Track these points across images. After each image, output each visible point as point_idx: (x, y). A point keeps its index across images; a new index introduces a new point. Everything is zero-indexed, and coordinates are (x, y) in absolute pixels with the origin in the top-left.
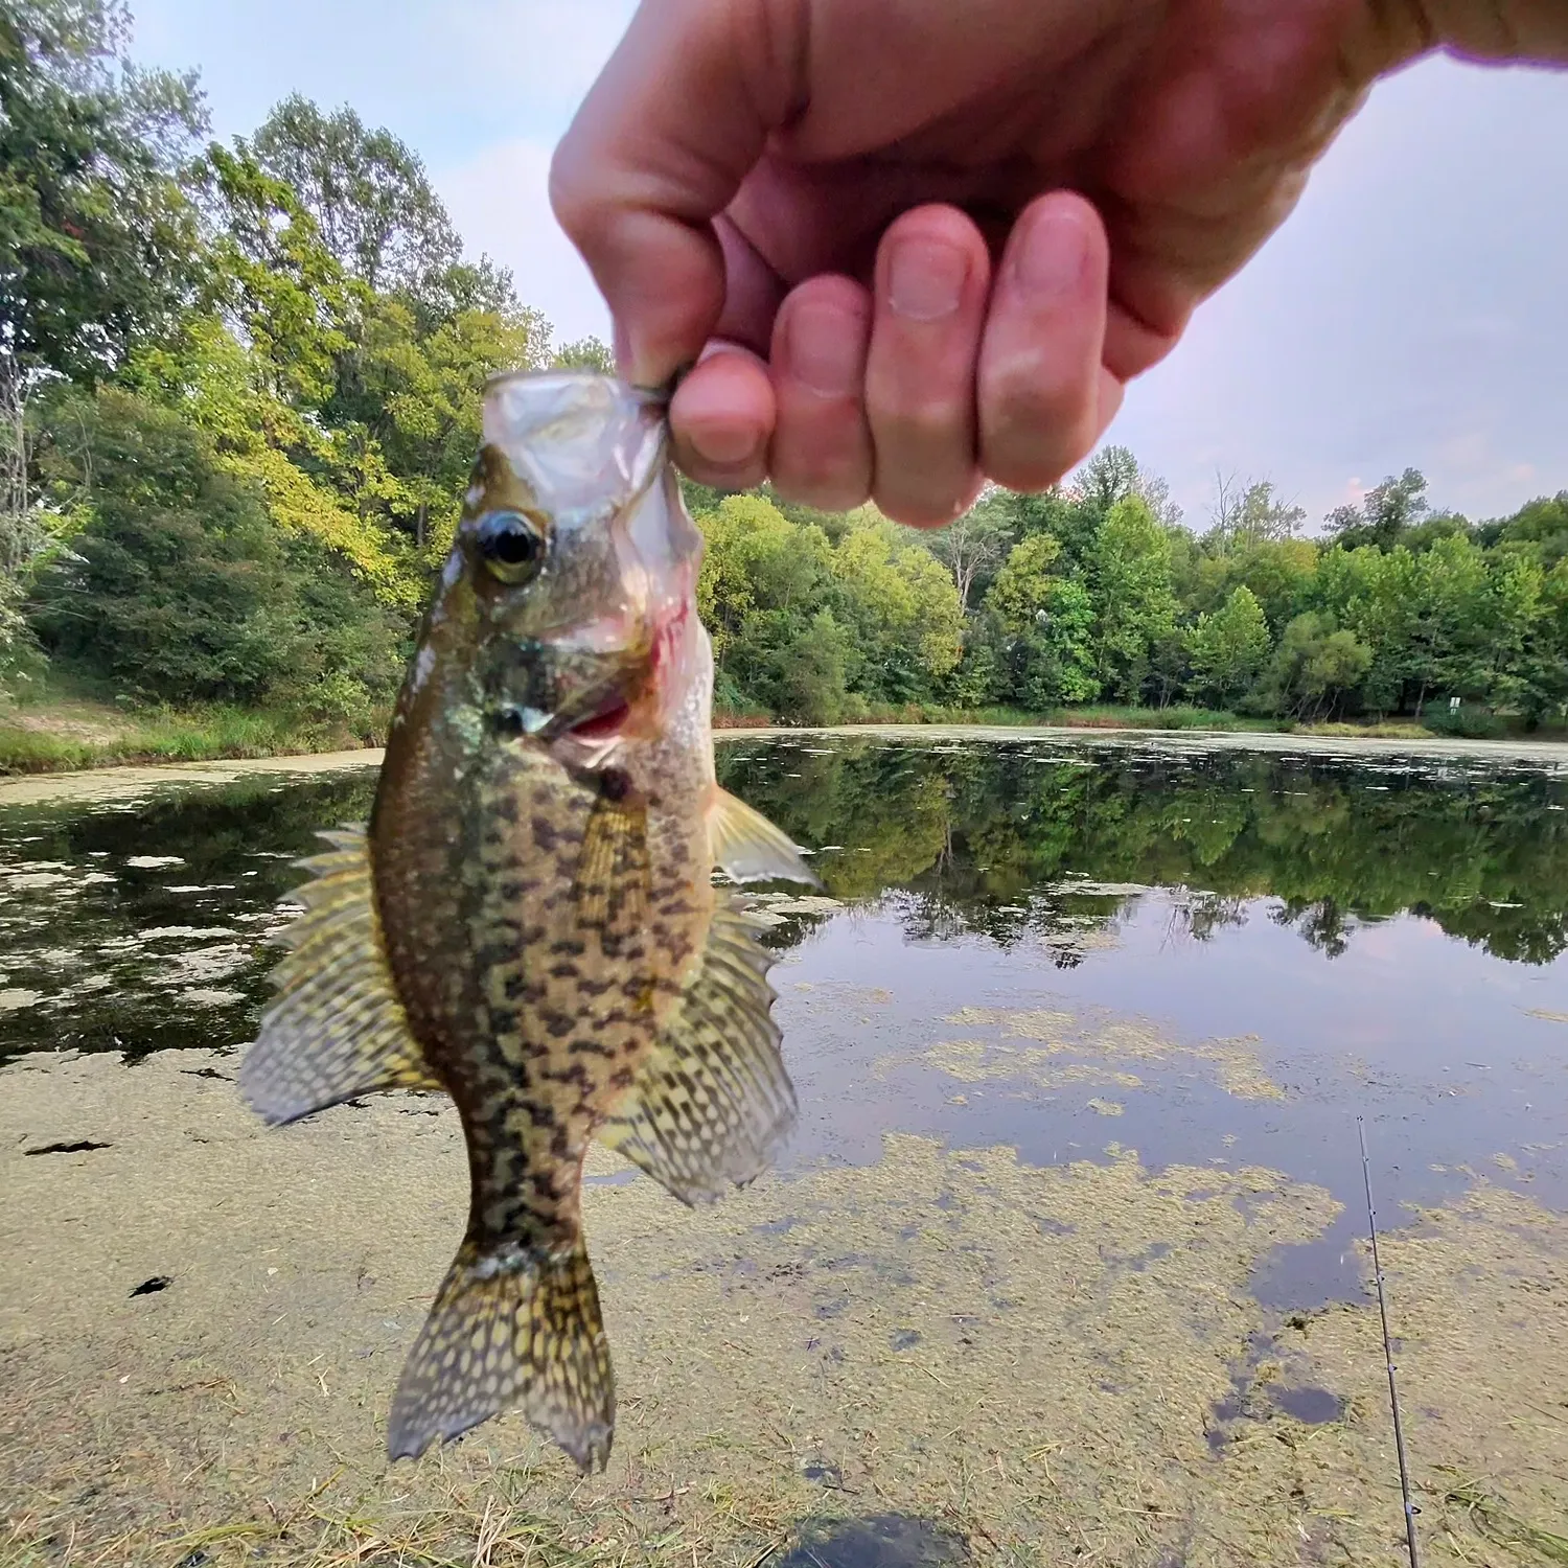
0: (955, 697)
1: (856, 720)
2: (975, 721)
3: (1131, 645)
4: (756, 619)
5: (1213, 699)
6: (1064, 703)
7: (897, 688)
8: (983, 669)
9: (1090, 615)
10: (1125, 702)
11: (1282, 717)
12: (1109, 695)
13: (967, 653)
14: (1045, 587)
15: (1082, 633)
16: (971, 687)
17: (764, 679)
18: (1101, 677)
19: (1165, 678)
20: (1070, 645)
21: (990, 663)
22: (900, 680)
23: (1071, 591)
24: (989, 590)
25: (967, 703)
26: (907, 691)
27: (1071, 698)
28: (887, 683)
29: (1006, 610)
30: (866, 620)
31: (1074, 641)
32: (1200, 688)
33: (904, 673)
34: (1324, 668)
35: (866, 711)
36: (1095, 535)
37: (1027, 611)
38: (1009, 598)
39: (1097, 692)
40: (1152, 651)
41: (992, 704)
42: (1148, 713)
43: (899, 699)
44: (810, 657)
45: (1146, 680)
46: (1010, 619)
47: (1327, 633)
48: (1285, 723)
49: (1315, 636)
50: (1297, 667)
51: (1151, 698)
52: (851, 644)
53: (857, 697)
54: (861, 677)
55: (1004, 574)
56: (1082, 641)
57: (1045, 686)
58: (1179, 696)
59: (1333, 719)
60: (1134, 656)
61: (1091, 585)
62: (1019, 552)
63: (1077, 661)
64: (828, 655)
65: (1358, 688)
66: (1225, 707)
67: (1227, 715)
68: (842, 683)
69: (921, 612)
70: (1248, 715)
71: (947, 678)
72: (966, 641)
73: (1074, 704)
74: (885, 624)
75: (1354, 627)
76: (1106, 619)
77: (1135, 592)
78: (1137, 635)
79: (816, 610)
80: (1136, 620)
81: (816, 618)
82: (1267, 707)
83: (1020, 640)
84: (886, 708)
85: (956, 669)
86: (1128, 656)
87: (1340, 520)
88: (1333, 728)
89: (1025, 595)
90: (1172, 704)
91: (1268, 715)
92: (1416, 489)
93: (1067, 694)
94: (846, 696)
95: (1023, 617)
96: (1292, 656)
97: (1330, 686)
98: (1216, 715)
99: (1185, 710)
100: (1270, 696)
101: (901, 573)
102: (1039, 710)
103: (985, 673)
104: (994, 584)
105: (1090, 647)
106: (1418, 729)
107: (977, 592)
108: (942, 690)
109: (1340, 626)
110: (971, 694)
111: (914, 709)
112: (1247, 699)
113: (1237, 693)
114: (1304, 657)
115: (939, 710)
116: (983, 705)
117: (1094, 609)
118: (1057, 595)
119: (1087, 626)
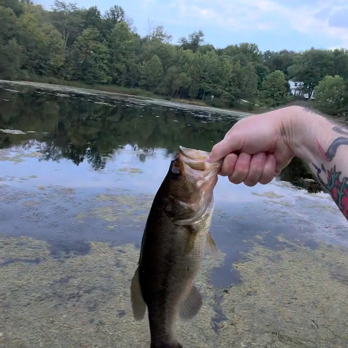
0: (62, 76)
1: (24, 80)
2: (69, 85)
3: (122, 67)
5: (147, 87)
6: (100, 83)
7: (40, 70)
8: (72, 68)
9: (109, 56)
10: (119, 85)
11: (167, 95)
12: (114, 82)
13: (66, 62)
14: (94, 45)
15: (106, 61)
16: (67, 73)
18: (112, 75)
19: (132, 79)
20: (102, 64)
21: (74, 66)
22: (41, 67)
23: (103, 47)
24: (75, 42)
25: (66, 78)
26: (44, 72)
27: (102, 81)
28: (36, 68)
29: (81, 49)
30: (29, 45)
31: (104, 64)
32: (142, 84)
33: (43, 65)
34: (178, 82)
35: (28, 77)
36: (111, 32)
37: (88, 51)
38: (82, 46)
39: (111, 81)
40: (128, 70)
41: (75, 80)
42: (126, 89)
43: (41, 74)
44: (7, 55)
45: (127, 79)
46: (82, 52)
47: (179, 73)
48: (168, 97)
49: (176, 73)
50: (171, 82)
51: (128, 85)
52: (23, 52)
53: (25, 72)
54: (26, 64)
55: (80, 38)
56: (106, 64)
57: (94, 76)
58: (136, 85)
59: (181, 98)
60: (123, 71)
61: (109, 46)
62: (86, 32)
63: (104, 69)
64: (14, 55)
65: (187, 89)
66: (150, 90)
67: (151, 93)
68: (19, 66)
69: (50, 45)
70: (157, 94)
71: (58, 69)
72: (66, 58)
73: (103, 83)
74: (36, 47)
75: (186, 72)
76: (114, 58)
77: (124, 51)
78: (124, 65)
79: (10, 38)
80: (124, 60)
81: (10, 41)
82: (162, 92)
83: (85, 60)
84: (36, 76)
85: (62, 66)
86: (121, 71)
87: (182, 40)
88: (182, 100)
89: (87, 46)
90: (134, 87)
91: (163, 94)
92: (201, 36)
94: (20, 70)
95: (86, 53)
96: (170, 78)
97: (181, 88)
98: (148, 92)
99: (138, 90)
100: (163, 89)
101: (43, 31)
102: (91, 84)
103: (73, 69)
104: (77, 40)
105: (109, 66)
106: (203, 104)
107: (70, 42)
108: (57, 73)
109: (183, 71)
110: (68, 76)
111: (47, 78)
112: (157, 88)
113: (154, 86)
114: (173, 78)
115: (56, 80)
116: (72, 80)
117: (110, 54)
118: (99, 48)
119: (108, 59)
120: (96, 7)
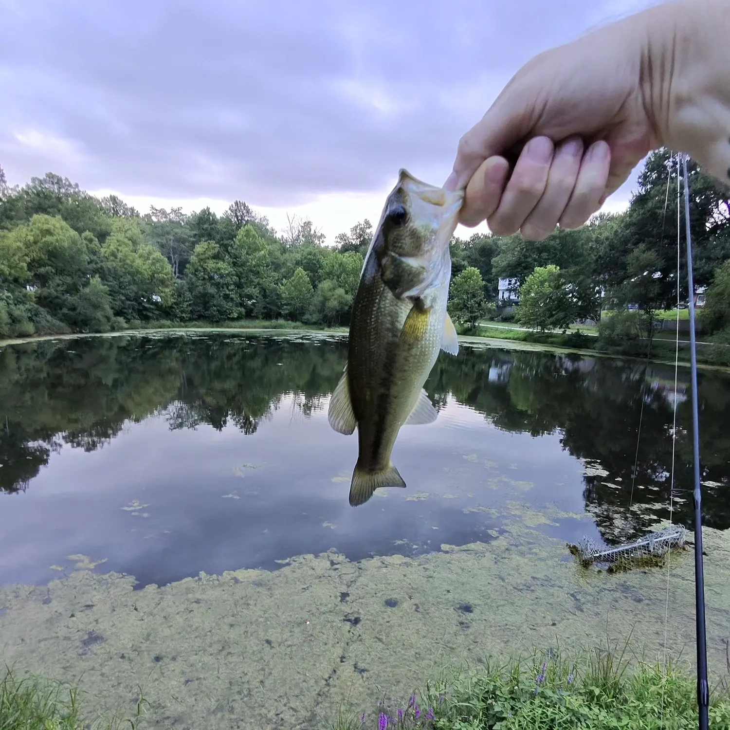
0: (176, 316)
3: (255, 292)
5: (292, 317)
6: (229, 318)
7: (145, 313)
8: (187, 303)
9: (235, 279)
10: (256, 318)
11: (320, 324)
12: (249, 315)
13: (179, 296)
14: (213, 266)
15: (233, 287)
16: (182, 312)
18: (243, 306)
19: (272, 308)
20: (228, 292)
21: (190, 300)
22: (146, 309)
23: (224, 266)
24: (188, 266)
25: (182, 319)
26: (151, 315)
27: (231, 316)
29: (196, 276)
31: (229, 291)
32: (287, 312)
34: (333, 304)
35: (125, 325)
36: (234, 242)
38: (197, 270)
39: (244, 313)
40: (265, 294)
41: (194, 319)
42: (267, 323)
43: (146, 318)
44: (90, 300)
45: (264, 308)
46: (198, 280)
47: (334, 289)
48: (321, 326)
49: (330, 290)
50: (323, 304)
51: (268, 316)
53: (121, 319)
55: (193, 258)
56: (232, 290)
57: (218, 311)
58: (278, 315)
61: (234, 265)
62: (199, 249)
63: (232, 299)
66: (298, 320)
67: (298, 324)
68: (110, 312)
69: (153, 277)
70: (307, 323)
71: (171, 307)
72: (178, 290)
73: (233, 319)
74: (134, 282)
75: (344, 287)
76: (243, 280)
77: (254, 269)
78: (258, 288)
80: (256, 281)
82: (314, 320)
84: (139, 322)
85: (175, 304)
87: (341, 239)
89: (204, 269)
90: (276, 319)
91: (315, 323)
92: (369, 228)
93: (230, 314)
94: (113, 319)
96: (321, 298)
97: (337, 311)
98: (294, 324)
99: (281, 321)
100: (314, 316)
101: (140, 257)
102: (217, 322)
103: (190, 305)
104: (189, 263)
105: (237, 293)
107: (181, 267)
108: (168, 313)
109: (340, 286)
110: (184, 315)
111: (156, 322)
112: (307, 316)
113: (302, 314)
114: (326, 299)
115: (169, 323)
116: (191, 320)
117: (237, 276)
119: (235, 284)
120: (208, 209)
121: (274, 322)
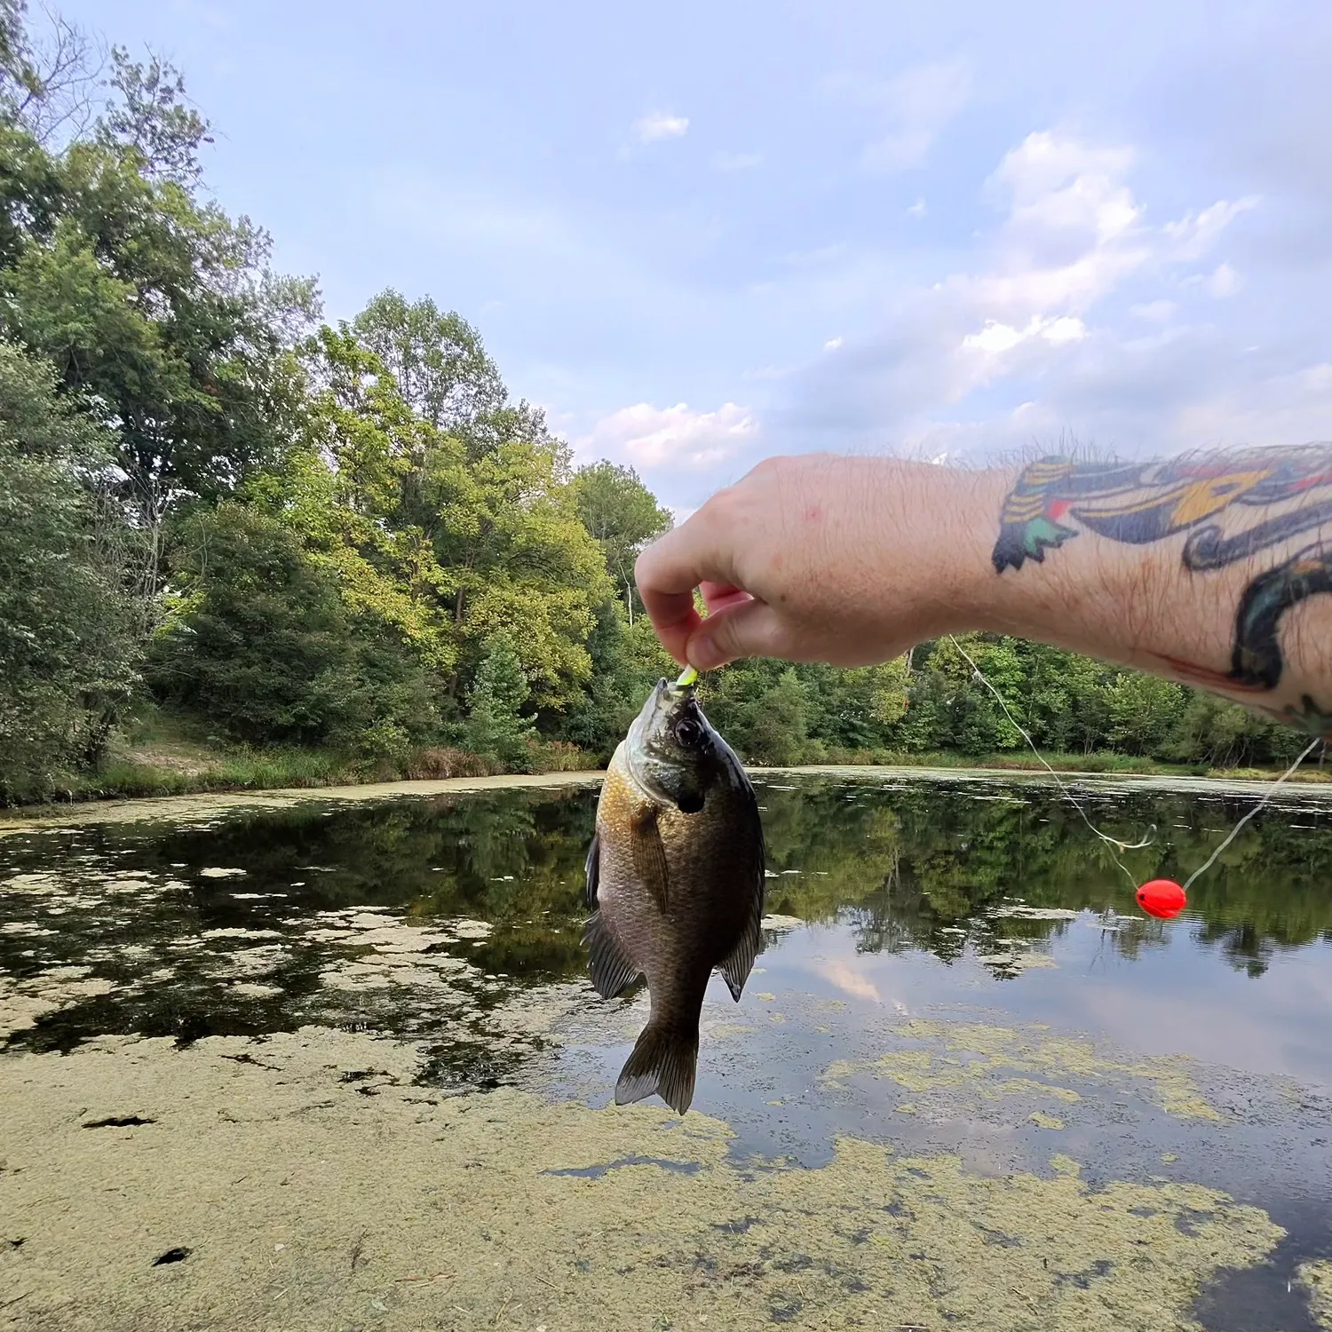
0: (902, 742)
1: (817, 762)
2: (919, 763)
3: (1057, 700)
4: (732, 679)
5: (1132, 747)
6: (998, 748)
7: (851, 735)
8: (926, 720)
9: (1019, 676)
10: (1052, 749)
11: (1196, 762)
12: (1040, 742)
13: (912, 706)
14: (980, 653)
15: (1013, 691)
16: (915, 735)
17: (737, 726)
18: (1030, 727)
19: (1089, 729)
20: (1002, 701)
21: (933, 715)
22: (854, 728)
23: (1003, 656)
24: (932, 655)
25: (912, 748)
26: (860, 738)
27: (1004, 744)
28: (843, 731)
29: (946, 671)
30: (824, 679)
31: (1006, 697)
32: (1120, 737)
33: (858, 723)
34: (1233, 721)
35: (824, 754)
37: (965, 672)
38: (948, 662)
39: (1028, 740)
40: (1075, 706)
41: (934, 749)
42: (1074, 758)
43: (853, 744)
44: (776, 709)
45: (1071, 730)
46: (949, 678)
48: (1200, 767)
50: (1207, 720)
51: (1076, 745)
52: (811, 699)
53: (817, 742)
54: (821, 726)
56: (1013, 697)
57: (981, 734)
58: (1101, 744)
59: (1243, 764)
60: (1060, 709)
61: (1020, 651)
63: (1009, 713)
64: (792, 707)
65: (1264, 738)
66: (1143, 754)
67: (1146, 760)
68: (803, 730)
69: (872, 673)
70: (1163, 760)
71: (894, 727)
72: (911, 696)
73: (1007, 750)
74: (842, 683)
76: (1034, 679)
77: (1060, 657)
78: (1062, 692)
79: (782, 670)
80: (1061, 679)
81: (782, 677)
82: (1181, 754)
83: (959, 696)
84: (841, 751)
85: (902, 719)
86: (1055, 710)
88: (1243, 773)
89: (962, 659)
90: (1095, 750)
91: (1183, 761)
93: (1000, 741)
94: (807, 741)
95: (961, 677)
96: (1203, 711)
97: (1240, 736)
98: (1133, 760)
99: (1107, 756)
100: (1184, 744)
102: (976, 754)
103: (929, 724)
104: (935, 650)
105: (1021, 702)
106: (1323, 775)
107: (920, 656)
108: (890, 736)
110: (916, 741)
111: (867, 753)
112: (1163, 747)
113: (1154, 741)
114: (1213, 711)
115: (888, 753)
116: (926, 750)
117: (1023, 670)
118: (991, 659)
119: (1018, 685)
121: (1091, 757)
